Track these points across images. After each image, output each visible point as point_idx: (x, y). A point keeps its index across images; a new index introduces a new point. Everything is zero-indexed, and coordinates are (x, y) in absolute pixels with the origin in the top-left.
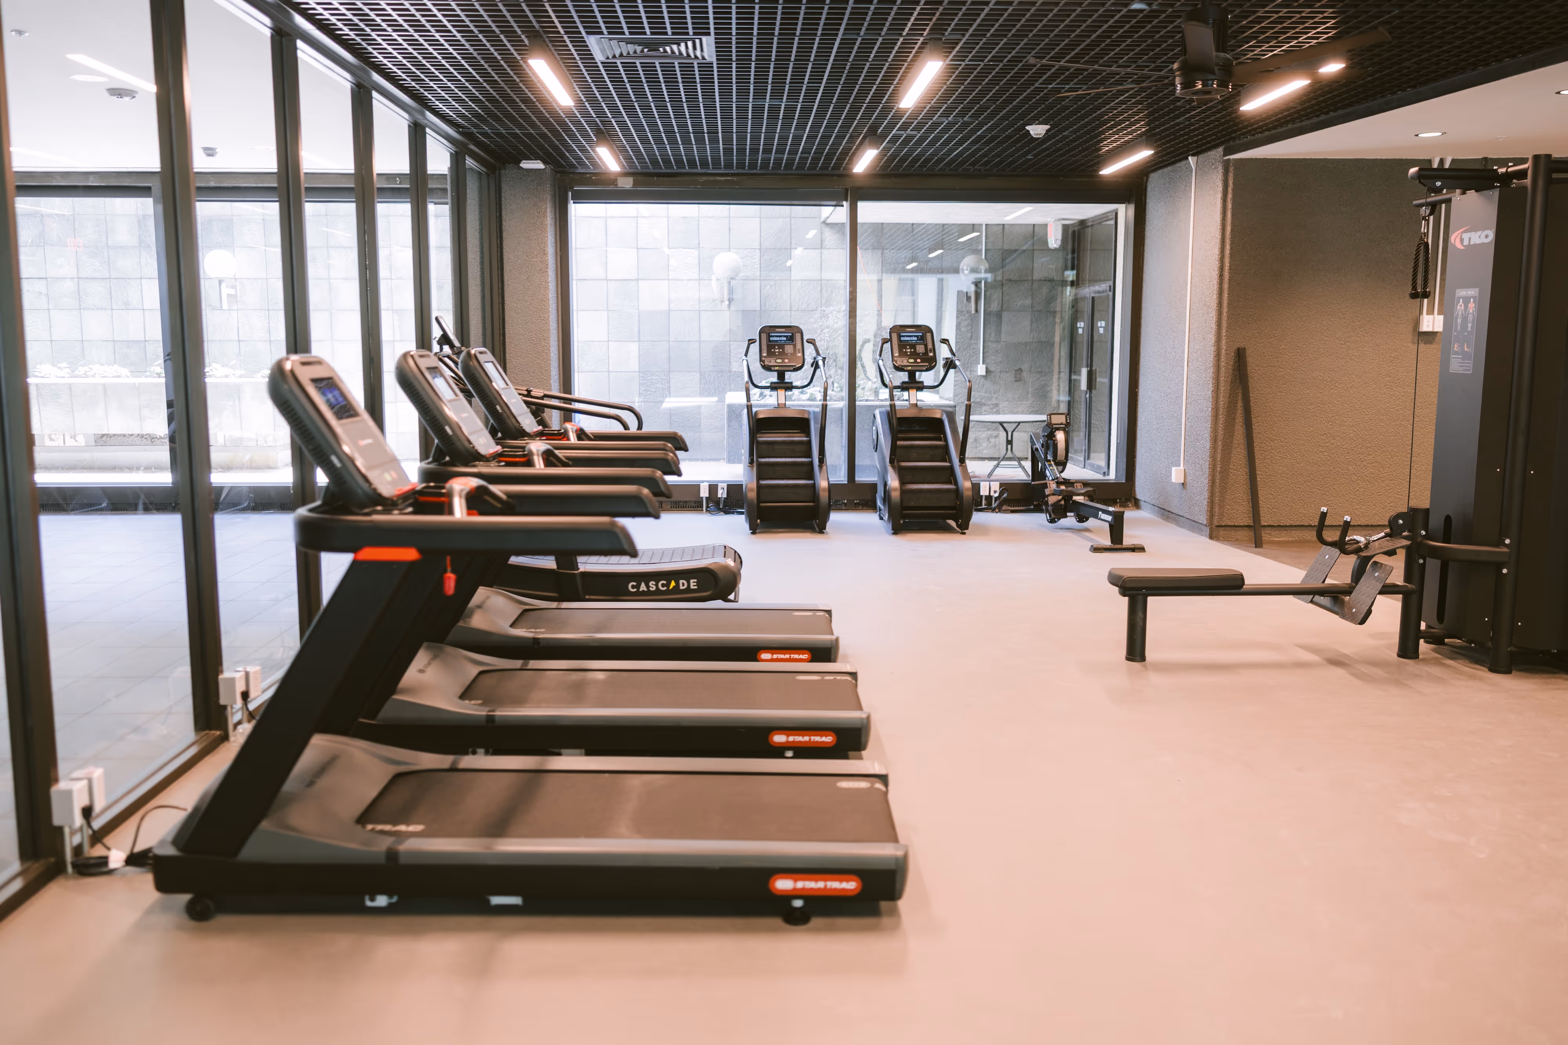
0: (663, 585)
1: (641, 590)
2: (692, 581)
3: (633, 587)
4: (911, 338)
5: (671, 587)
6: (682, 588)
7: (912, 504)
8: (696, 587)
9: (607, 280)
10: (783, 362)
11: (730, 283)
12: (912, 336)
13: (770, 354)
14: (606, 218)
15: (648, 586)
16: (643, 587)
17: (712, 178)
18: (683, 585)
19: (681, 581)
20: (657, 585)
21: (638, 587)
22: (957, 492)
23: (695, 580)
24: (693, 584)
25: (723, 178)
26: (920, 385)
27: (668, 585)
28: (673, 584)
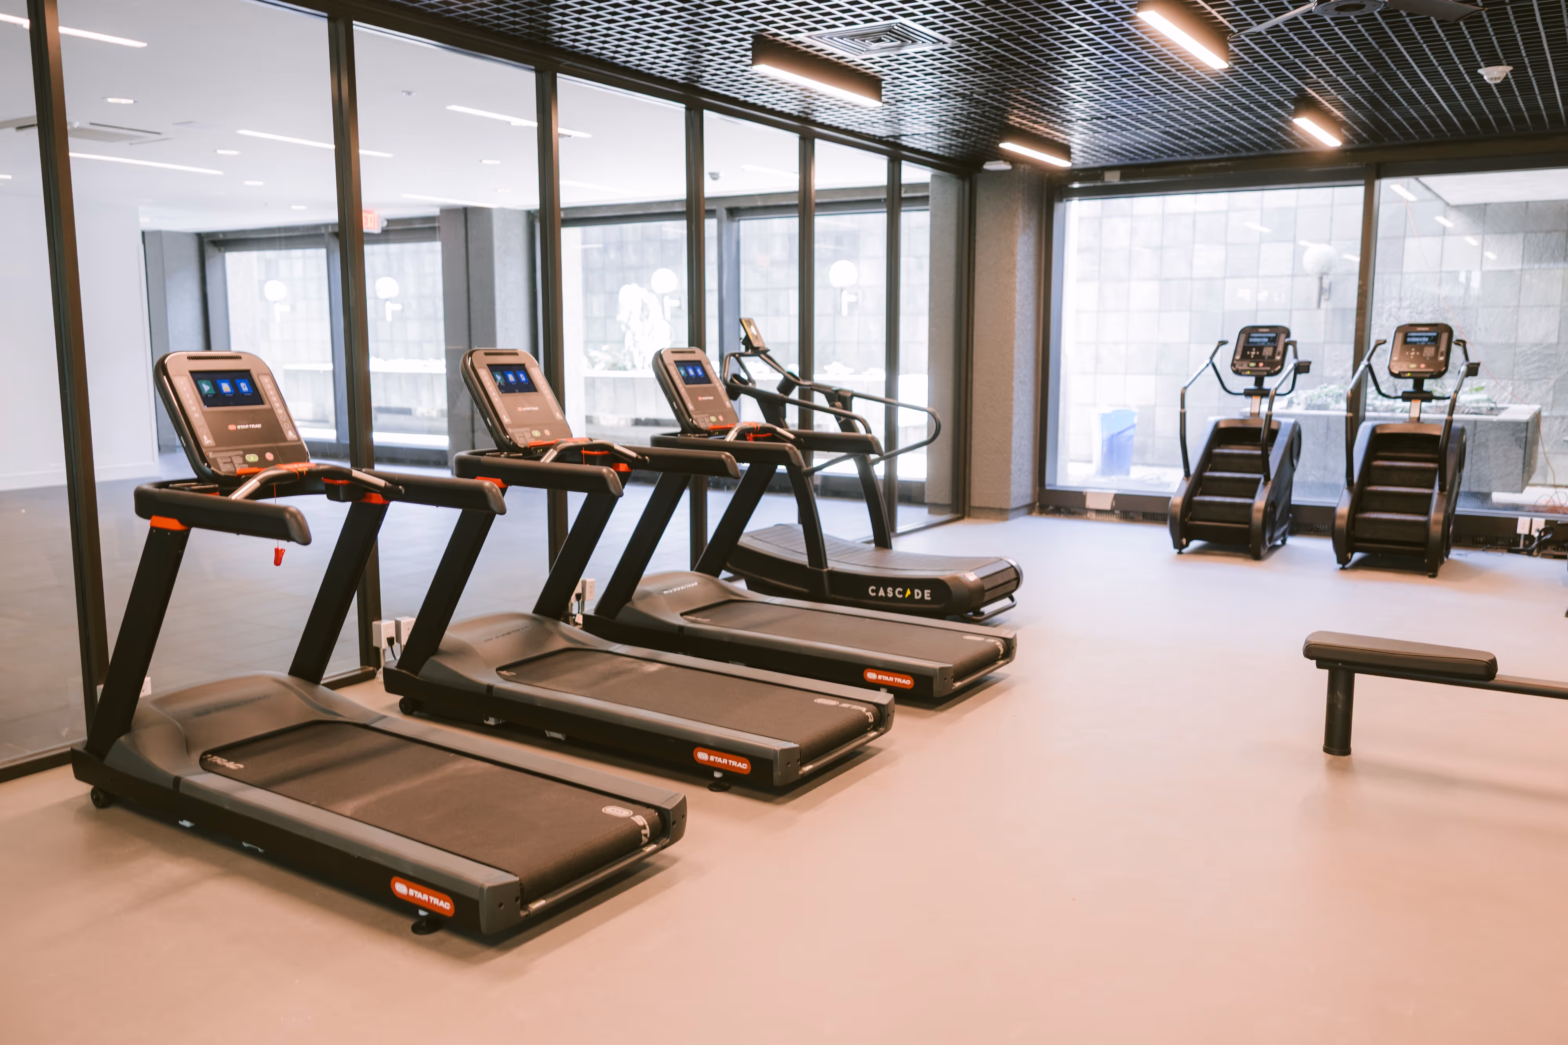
0: (899, 593)
1: (880, 594)
2: (926, 591)
3: (873, 591)
4: (1421, 339)
5: (907, 595)
6: (916, 597)
7: (1368, 535)
8: (929, 599)
9: (1191, 279)
10: (1257, 366)
11: (1321, 279)
12: (1422, 337)
13: (1245, 357)
14: (1195, 214)
15: (886, 592)
16: (881, 593)
17: (1204, 165)
18: (918, 594)
19: (916, 591)
20: (894, 592)
21: (877, 591)
22: (1425, 525)
23: (929, 591)
24: (927, 595)
25: (1216, 165)
26: (1426, 395)
27: (904, 593)
28: (908, 592)
